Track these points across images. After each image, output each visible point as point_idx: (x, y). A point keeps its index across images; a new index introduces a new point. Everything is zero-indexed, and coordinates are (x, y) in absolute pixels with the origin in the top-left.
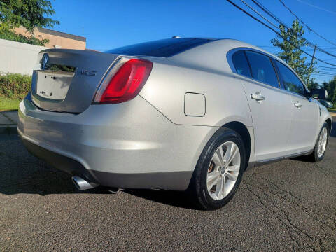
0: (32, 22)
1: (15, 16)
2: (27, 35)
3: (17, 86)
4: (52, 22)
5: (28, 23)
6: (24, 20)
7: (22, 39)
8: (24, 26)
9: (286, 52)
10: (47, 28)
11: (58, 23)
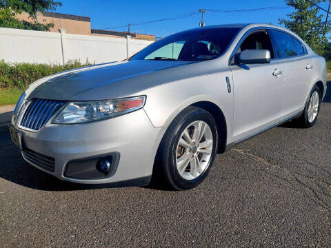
0: (34, 6)
2: (30, 20)
4: (54, 4)
5: (30, 7)
6: (26, 5)
7: (26, 26)
8: (26, 11)
9: (300, 11)
10: (50, 11)
11: (60, 4)
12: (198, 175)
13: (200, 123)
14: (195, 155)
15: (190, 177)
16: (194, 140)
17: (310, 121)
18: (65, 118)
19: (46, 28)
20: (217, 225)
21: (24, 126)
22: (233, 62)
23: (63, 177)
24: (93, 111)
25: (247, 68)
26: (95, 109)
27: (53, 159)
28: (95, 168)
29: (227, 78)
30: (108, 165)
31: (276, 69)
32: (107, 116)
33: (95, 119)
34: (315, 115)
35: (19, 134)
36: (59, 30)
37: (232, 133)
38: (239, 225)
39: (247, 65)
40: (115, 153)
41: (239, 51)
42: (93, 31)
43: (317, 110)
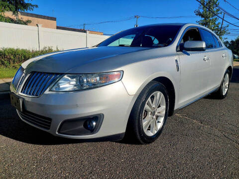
0: (16, 7)
1: (3, 3)
2: (13, 17)
3: (12, 57)
5: (14, 7)
6: (11, 6)
7: (12, 21)
8: (11, 10)
11: (37, 6)
12: (156, 132)
13: (159, 93)
14: (154, 117)
15: (150, 134)
16: (154, 106)
17: (224, 94)
18: (61, 87)
19: (26, 23)
20: (177, 171)
21: (24, 93)
22: (179, 49)
23: (57, 133)
24: (83, 82)
25: (188, 54)
26: (85, 80)
27: (50, 119)
28: (82, 126)
29: (176, 61)
30: (94, 124)
31: (205, 56)
32: (94, 86)
33: (85, 88)
34: (226, 90)
35: (20, 99)
36: (37, 25)
37: (178, 101)
38: (193, 170)
39: (188, 52)
40: (100, 115)
41: (182, 42)
42: (58, 28)
43: (227, 86)
